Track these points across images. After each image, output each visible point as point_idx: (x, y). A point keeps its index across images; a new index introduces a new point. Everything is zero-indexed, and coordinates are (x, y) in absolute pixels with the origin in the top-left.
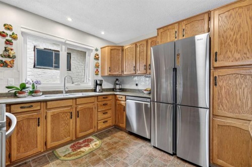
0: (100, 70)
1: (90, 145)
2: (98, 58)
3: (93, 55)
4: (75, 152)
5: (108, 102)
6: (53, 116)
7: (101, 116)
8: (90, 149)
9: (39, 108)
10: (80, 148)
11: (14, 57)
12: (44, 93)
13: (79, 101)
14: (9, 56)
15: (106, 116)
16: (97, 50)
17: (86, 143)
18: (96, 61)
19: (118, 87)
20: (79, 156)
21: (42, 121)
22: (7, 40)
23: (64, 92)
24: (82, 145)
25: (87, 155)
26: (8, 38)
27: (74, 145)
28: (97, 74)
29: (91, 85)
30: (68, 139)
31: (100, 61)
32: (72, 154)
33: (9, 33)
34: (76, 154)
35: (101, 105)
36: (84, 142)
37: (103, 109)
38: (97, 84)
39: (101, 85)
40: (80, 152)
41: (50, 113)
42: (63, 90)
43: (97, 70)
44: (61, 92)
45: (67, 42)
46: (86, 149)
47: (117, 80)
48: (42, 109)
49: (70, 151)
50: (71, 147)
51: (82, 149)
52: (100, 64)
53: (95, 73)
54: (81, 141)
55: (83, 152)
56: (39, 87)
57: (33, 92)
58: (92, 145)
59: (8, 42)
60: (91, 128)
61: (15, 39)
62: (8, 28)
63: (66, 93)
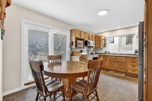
4: (113, 73)
5: (136, 61)
7: (129, 66)
8: (117, 75)
9: (106, 57)
11: (106, 44)
12: (112, 54)
13: (118, 57)
15: (134, 68)
21: (107, 61)
27: (116, 72)
30: (114, 69)
36: (119, 73)
37: (132, 64)
38: (135, 52)
39: (137, 52)
41: (108, 59)
56: (110, 52)
58: (120, 75)
59: (105, 41)
60: (124, 70)
61: (106, 40)
62: (105, 38)
63: (119, 54)
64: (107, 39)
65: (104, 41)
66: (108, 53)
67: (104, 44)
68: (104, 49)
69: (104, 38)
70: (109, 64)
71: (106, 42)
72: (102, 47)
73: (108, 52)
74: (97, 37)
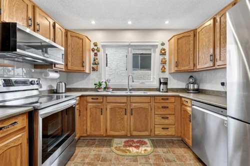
0: (167, 66)
1: (140, 148)
2: (165, 52)
3: (158, 51)
4: (124, 148)
5: (170, 106)
6: (111, 109)
7: (158, 120)
8: (137, 152)
9: (101, 101)
10: (131, 146)
11: (98, 64)
12: (114, 89)
13: (133, 99)
14: (95, 64)
15: (166, 121)
16: (163, 44)
17: (138, 144)
18: (162, 57)
19: (191, 86)
20: (124, 154)
21: (104, 111)
22: (95, 53)
23: (128, 90)
24: (134, 145)
25: (130, 157)
26: (96, 52)
27: (128, 141)
28: (163, 72)
29: (156, 84)
30: (123, 133)
31: (167, 57)
32: (121, 148)
33: (96, 48)
34: (124, 151)
35: (159, 108)
36: (137, 142)
37: (163, 112)
38: (160, 83)
39: (166, 84)
40: (128, 150)
41: (109, 107)
42: (127, 87)
43: (164, 66)
44: (125, 90)
45: (132, 44)
46: (133, 150)
47: (191, 77)
48: (104, 102)
49: (122, 145)
50: (125, 142)
51: (131, 149)
52: (167, 60)
53: (161, 71)
54: (136, 140)
55: (130, 152)
56: (110, 84)
57: (106, 88)
58: (142, 149)
59: (96, 55)
60: (146, 130)
61: (98, 51)
62: (96, 45)
63: (130, 90)
64: (101, 50)
65: (92, 54)
66: (105, 88)
67: (92, 61)
68: (93, 75)
69: (92, 46)
70: (111, 120)
71: (98, 57)
72: (87, 71)
73: (103, 86)
74: (71, 36)
